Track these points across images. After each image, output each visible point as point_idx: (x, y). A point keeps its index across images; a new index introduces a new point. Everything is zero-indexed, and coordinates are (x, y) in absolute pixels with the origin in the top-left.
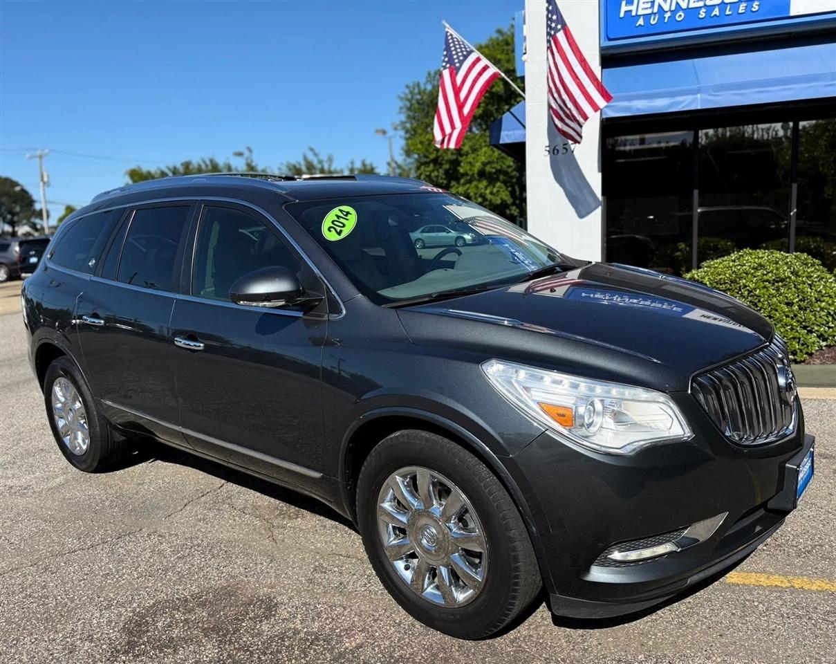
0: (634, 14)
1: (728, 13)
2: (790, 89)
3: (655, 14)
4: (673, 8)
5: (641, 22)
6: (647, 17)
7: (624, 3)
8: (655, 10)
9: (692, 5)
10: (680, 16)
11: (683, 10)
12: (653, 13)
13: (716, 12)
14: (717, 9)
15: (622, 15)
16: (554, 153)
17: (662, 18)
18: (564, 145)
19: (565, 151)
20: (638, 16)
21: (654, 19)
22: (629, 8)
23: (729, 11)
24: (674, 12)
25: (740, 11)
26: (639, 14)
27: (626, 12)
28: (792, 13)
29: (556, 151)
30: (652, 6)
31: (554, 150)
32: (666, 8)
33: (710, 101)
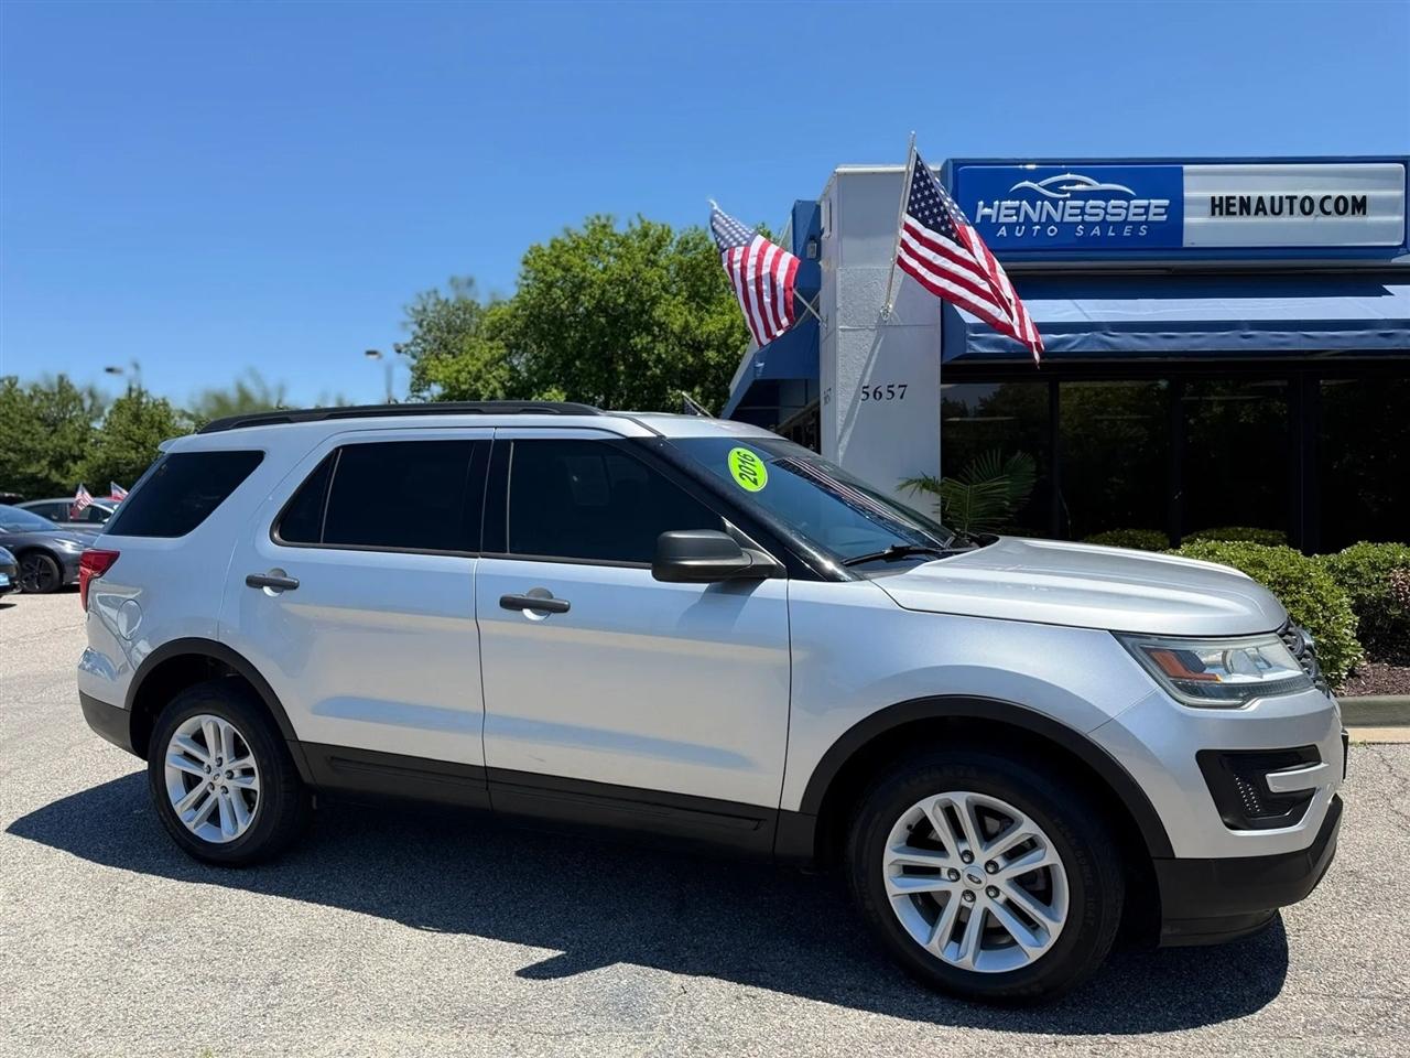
0: (993, 220)
1: (1111, 234)
2: (1199, 336)
3: (1020, 225)
4: (1043, 220)
5: (1003, 231)
6: (1010, 227)
7: (981, 203)
8: (1021, 220)
9: (1067, 219)
10: (1052, 231)
11: (1056, 224)
12: (1017, 223)
13: (1097, 231)
14: (1097, 228)
15: (978, 220)
16: (875, 396)
17: (1029, 231)
18: (889, 387)
19: (890, 395)
20: (999, 225)
21: (1019, 232)
22: (987, 211)
23: (1113, 232)
24: (1044, 226)
25: (1125, 234)
26: (1000, 221)
27: (983, 217)
28: (1186, 244)
29: (878, 395)
30: (1018, 214)
31: (875, 392)
32: (1035, 219)
33: (1107, 343)
